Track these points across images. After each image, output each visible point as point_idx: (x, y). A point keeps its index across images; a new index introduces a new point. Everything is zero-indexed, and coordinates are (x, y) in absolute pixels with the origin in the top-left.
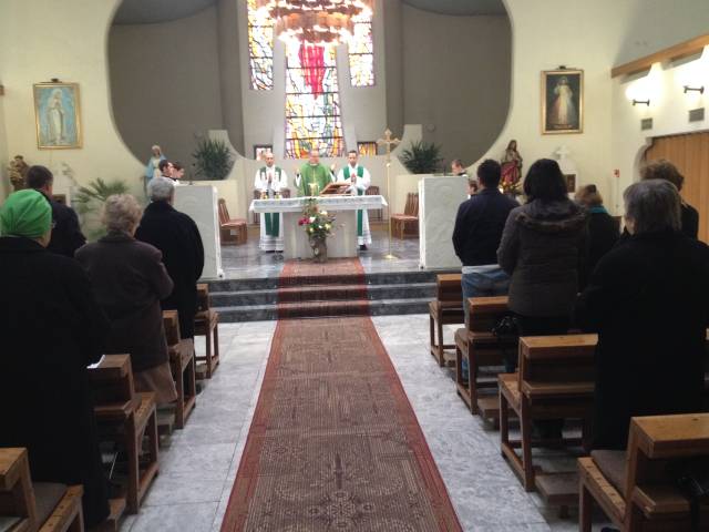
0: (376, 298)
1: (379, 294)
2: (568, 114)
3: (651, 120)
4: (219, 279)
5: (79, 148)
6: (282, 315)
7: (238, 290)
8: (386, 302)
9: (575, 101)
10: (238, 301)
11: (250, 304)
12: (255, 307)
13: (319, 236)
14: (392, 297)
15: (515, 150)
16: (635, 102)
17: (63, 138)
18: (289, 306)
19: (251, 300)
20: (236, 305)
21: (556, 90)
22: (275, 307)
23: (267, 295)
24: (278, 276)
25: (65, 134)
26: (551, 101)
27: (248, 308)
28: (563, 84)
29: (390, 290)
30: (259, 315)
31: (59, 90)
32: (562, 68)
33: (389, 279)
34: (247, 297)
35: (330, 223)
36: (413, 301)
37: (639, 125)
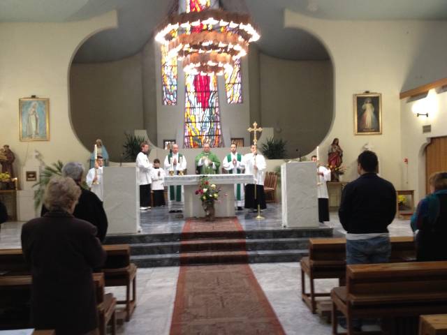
0: (253, 250)
1: (254, 247)
2: (372, 122)
3: (429, 126)
4: (138, 234)
5: (47, 140)
6: (183, 262)
7: (151, 242)
8: (260, 253)
9: (376, 113)
10: (151, 251)
11: (160, 253)
12: (164, 256)
13: (209, 202)
14: (264, 249)
15: (337, 144)
16: (418, 115)
17: (37, 134)
18: (188, 255)
19: (161, 250)
20: (149, 254)
21: (363, 106)
22: (178, 255)
23: (172, 247)
24: (181, 231)
25: (38, 132)
26: (361, 114)
27: (158, 256)
28: (367, 103)
29: (262, 244)
30: (167, 262)
31: (36, 103)
32: (367, 92)
33: (261, 235)
34: (157, 247)
35: (216, 193)
36: (280, 252)
37: (421, 129)
